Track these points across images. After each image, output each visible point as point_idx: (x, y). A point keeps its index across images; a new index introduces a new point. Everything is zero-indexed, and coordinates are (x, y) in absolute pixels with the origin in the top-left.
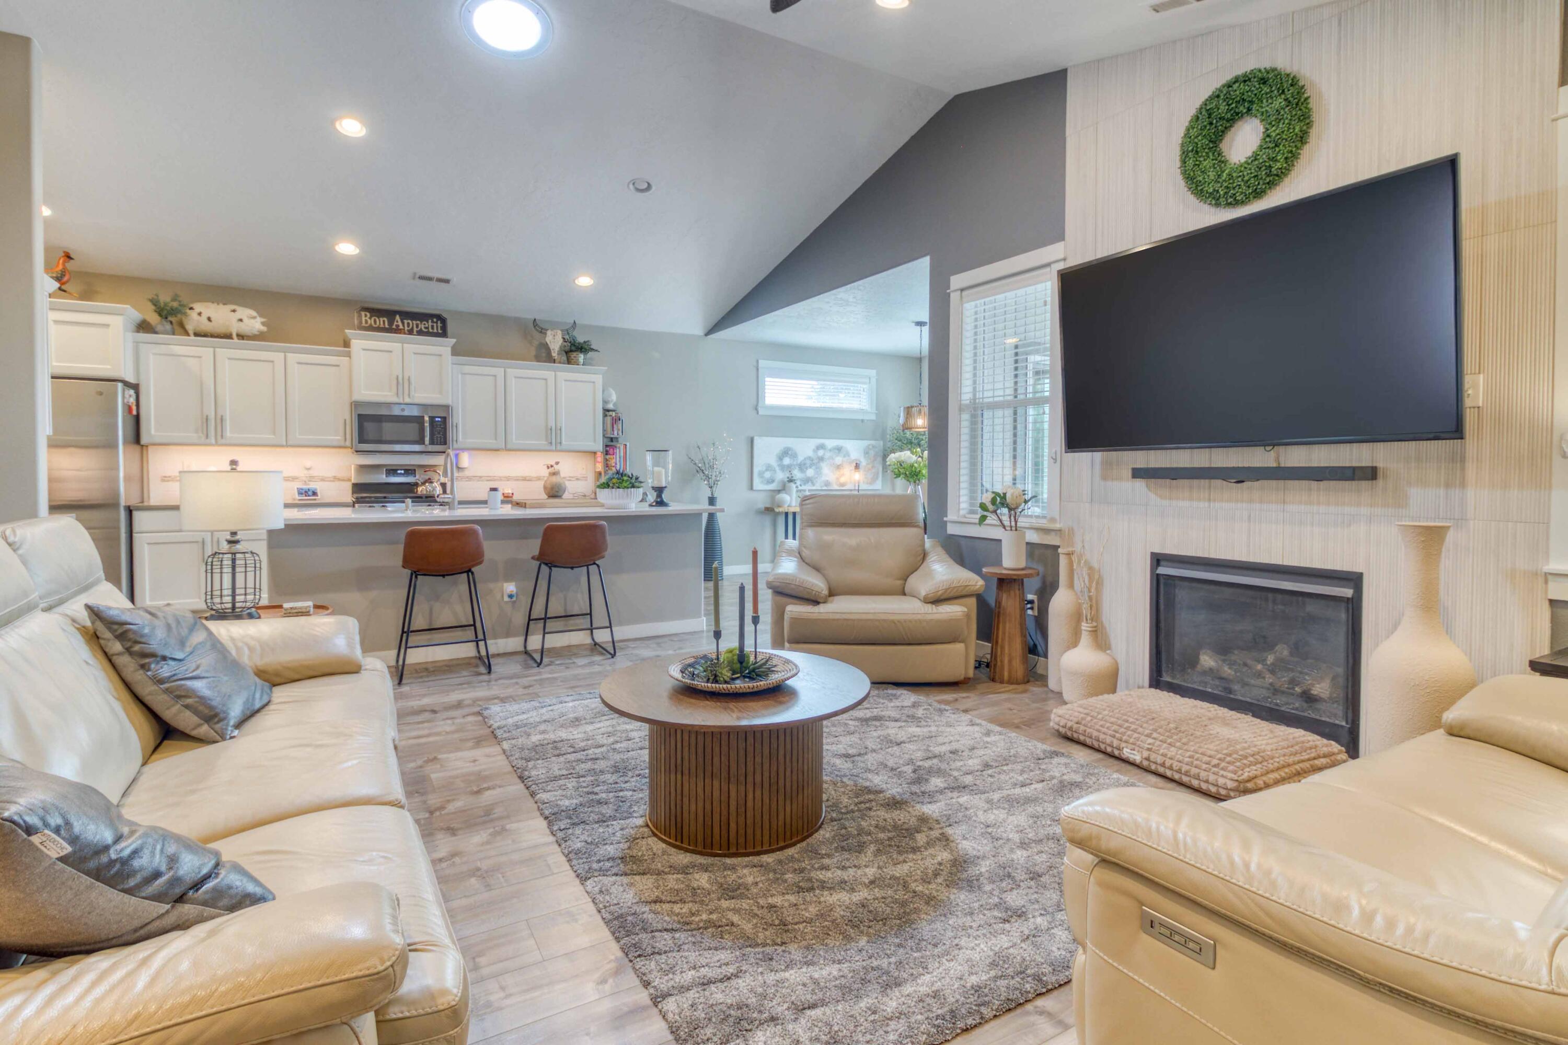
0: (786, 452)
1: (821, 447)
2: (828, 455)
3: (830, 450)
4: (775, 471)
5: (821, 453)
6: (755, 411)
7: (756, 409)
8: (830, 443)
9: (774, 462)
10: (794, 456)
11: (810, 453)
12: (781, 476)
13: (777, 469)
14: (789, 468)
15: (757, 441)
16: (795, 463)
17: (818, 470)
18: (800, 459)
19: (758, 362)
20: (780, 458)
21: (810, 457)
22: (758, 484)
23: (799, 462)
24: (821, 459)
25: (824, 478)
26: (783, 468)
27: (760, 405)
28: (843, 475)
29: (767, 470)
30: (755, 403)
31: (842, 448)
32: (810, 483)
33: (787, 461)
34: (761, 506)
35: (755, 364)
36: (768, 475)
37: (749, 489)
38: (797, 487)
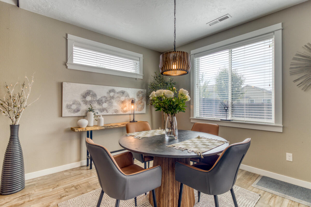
0: (88, 93)
1: (113, 91)
2: (116, 95)
3: (118, 93)
4: (80, 104)
5: (112, 94)
6: (65, 66)
7: (65, 64)
8: (118, 89)
9: (79, 99)
10: (94, 95)
11: (106, 95)
12: (84, 107)
13: (82, 103)
14: (91, 102)
15: (65, 84)
16: (95, 100)
17: (111, 104)
18: (98, 97)
19: (67, 35)
20: (84, 96)
21: (105, 97)
22: (66, 112)
23: (98, 99)
24: (112, 98)
25: (114, 108)
26: (86, 102)
27: (68, 62)
28: (126, 106)
29: (73, 104)
30: (64, 60)
31: (124, 92)
32: (105, 111)
33: (89, 98)
34: (70, 126)
35: (65, 36)
36: (74, 107)
37: (59, 117)
38: (94, 114)
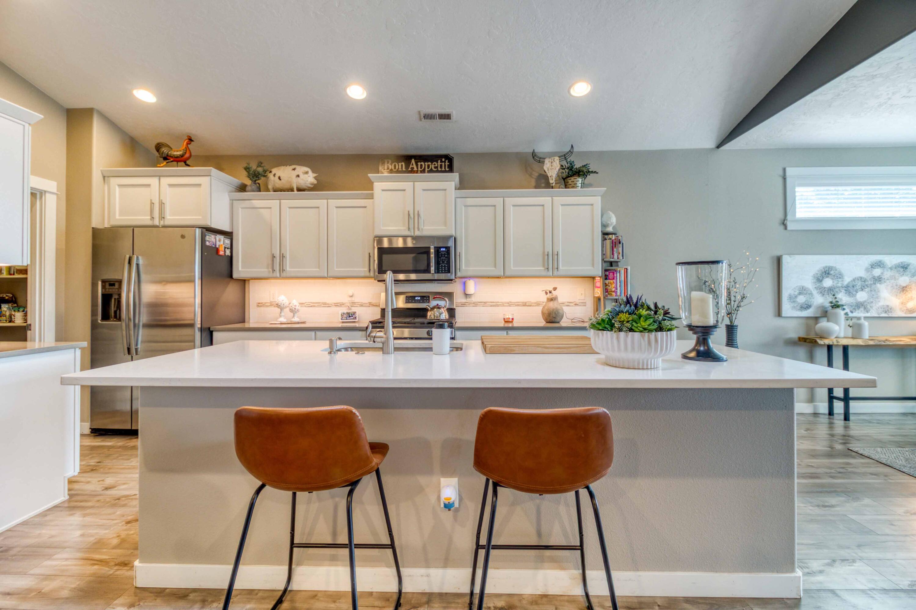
0: (827, 272)
1: (879, 264)
2: (887, 274)
3: (891, 269)
4: (811, 294)
5: (877, 272)
6: (782, 227)
7: (784, 224)
8: (891, 260)
9: (809, 284)
10: (839, 276)
11: (862, 273)
12: (820, 300)
13: (815, 292)
14: (831, 290)
15: (787, 261)
16: (840, 285)
17: (875, 295)
18: (847, 280)
19: (784, 170)
20: (819, 280)
21: (861, 278)
22: (787, 309)
23: (845, 283)
24: (879, 280)
25: (882, 303)
26: (823, 291)
27: (789, 217)
28: (911, 299)
29: (800, 294)
30: (781, 216)
31: (908, 265)
32: (862, 309)
33: (828, 283)
34: (794, 335)
35: (781, 173)
36: (801, 299)
37: (776, 316)
38: (846, 314)
